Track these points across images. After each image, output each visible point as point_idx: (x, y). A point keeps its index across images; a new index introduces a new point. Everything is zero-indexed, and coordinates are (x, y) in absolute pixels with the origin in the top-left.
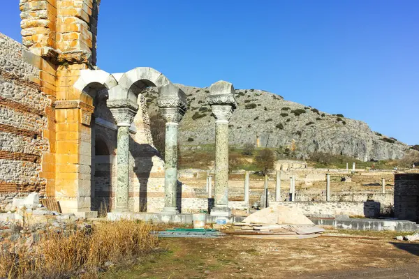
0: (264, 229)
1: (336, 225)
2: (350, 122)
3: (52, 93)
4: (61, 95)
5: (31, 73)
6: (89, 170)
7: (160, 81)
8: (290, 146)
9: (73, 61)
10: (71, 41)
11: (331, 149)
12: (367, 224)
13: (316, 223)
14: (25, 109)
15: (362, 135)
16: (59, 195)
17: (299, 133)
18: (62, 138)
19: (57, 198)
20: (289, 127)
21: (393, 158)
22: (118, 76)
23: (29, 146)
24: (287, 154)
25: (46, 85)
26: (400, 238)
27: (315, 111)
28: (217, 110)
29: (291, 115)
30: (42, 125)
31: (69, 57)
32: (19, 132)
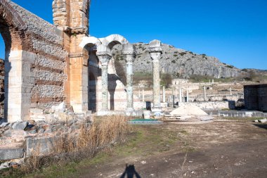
0: (182, 118)
1: (219, 115)
2: (209, 58)
3: (69, 50)
4: (73, 50)
5: (59, 40)
6: (87, 89)
7: (123, 41)
8: (179, 72)
9: (79, 33)
10: (78, 22)
11: (200, 72)
12: (236, 114)
13: (209, 114)
14: (56, 58)
15: (216, 64)
16: (72, 103)
17: (184, 65)
18: (74, 72)
19: (71, 104)
20: (178, 62)
21: (233, 76)
22: (102, 39)
23: (58, 77)
24: (178, 76)
25: (66, 45)
26: (257, 121)
27: (191, 53)
28: (153, 55)
29: (179, 56)
30: (64, 66)
31: (77, 31)
32: (53, 70)
